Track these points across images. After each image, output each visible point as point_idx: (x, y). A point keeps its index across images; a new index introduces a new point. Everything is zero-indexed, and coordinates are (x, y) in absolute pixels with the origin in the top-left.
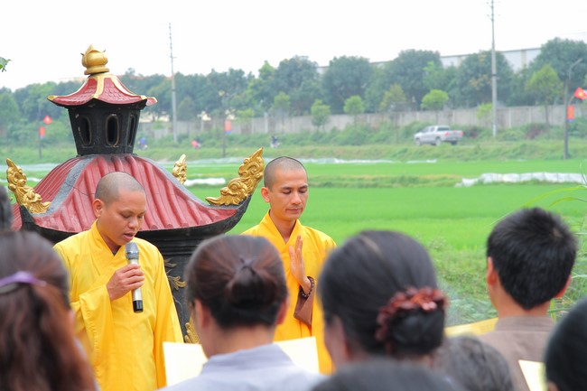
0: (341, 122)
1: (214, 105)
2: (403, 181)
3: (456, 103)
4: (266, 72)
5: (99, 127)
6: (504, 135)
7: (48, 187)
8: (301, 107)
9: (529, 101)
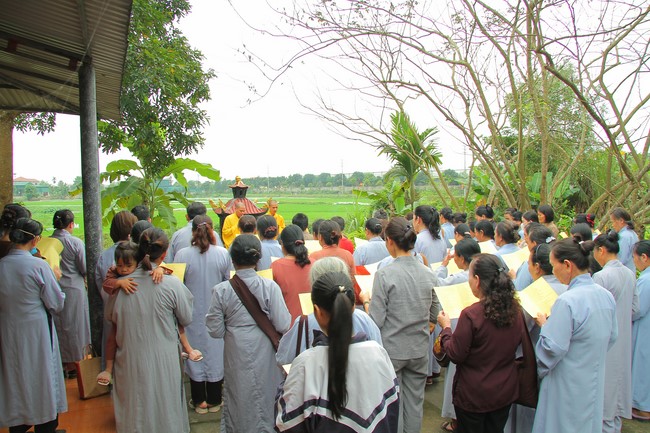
0: (307, 189)
1: (278, 184)
2: (320, 203)
3: (334, 186)
4: (290, 177)
5: (238, 192)
6: (345, 193)
7: (227, 205)
8: (298, 185)
9: (350, 186)
